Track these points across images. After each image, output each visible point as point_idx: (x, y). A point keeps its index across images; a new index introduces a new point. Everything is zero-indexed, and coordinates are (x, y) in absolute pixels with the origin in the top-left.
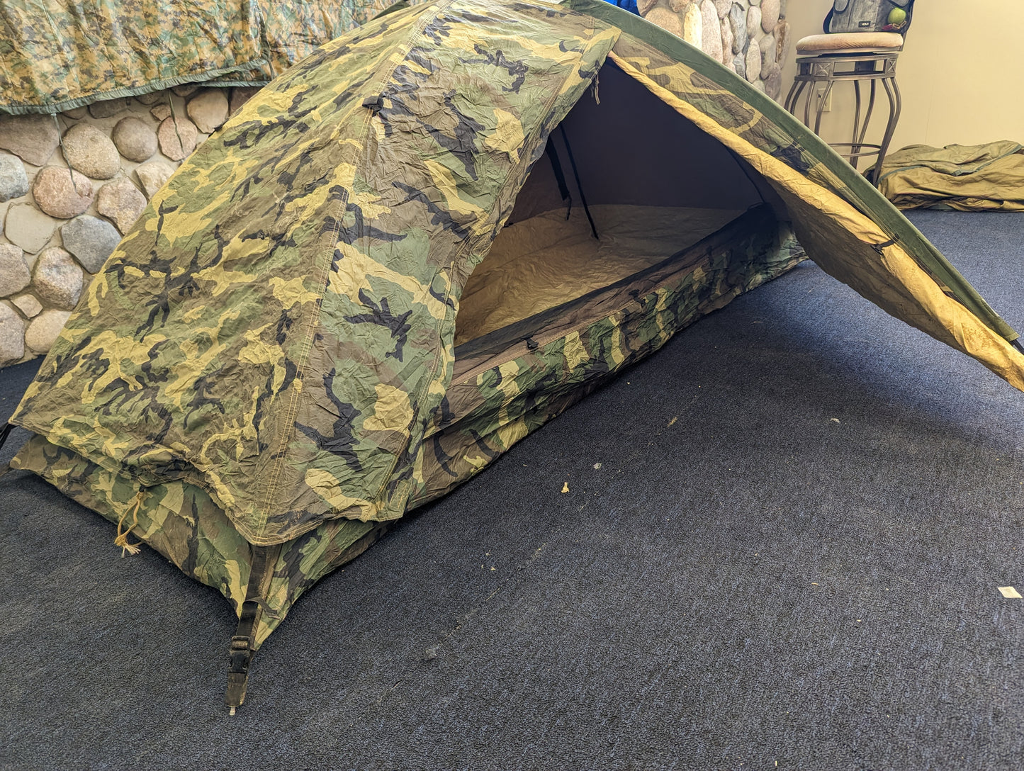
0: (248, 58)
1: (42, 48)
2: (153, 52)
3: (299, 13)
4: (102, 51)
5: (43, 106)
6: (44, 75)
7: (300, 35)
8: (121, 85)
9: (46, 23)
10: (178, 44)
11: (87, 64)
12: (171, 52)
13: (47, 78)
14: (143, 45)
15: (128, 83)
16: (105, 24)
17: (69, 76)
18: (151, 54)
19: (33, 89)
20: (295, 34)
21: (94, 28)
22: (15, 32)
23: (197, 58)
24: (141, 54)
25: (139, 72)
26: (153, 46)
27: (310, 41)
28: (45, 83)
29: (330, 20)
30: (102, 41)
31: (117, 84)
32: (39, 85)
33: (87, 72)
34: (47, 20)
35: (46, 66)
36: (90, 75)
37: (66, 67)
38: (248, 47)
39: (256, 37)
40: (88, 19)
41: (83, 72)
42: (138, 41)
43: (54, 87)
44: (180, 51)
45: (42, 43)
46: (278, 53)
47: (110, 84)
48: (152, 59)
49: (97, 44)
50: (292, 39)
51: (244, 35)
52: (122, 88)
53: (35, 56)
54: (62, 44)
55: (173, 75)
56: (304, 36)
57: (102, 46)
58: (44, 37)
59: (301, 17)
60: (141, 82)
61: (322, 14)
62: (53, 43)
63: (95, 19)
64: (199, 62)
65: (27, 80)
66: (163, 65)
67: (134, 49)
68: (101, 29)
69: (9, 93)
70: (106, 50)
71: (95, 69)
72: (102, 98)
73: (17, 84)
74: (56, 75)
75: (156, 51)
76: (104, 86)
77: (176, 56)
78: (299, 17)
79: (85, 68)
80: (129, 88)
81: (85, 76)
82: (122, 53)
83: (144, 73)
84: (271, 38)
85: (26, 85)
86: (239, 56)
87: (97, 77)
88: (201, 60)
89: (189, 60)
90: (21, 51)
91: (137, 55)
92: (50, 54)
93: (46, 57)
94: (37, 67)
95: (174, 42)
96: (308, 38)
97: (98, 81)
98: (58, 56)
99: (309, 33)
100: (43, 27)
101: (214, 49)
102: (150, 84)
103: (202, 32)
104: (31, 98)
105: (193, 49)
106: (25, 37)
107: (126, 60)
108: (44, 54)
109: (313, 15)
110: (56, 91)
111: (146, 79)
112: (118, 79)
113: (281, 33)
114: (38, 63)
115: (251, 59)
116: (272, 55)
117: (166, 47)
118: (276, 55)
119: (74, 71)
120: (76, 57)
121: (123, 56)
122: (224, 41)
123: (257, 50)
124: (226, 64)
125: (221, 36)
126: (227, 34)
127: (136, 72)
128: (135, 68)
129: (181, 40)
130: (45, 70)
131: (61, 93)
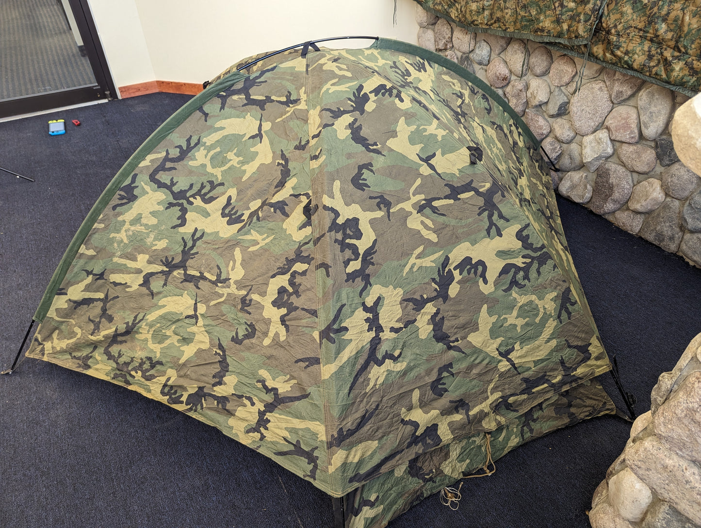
0: (573, 36)
3: (650, 9)
6: (471, 11)
7: (640, 30)
10: (538, 12)
12: (531, 16)
13: (472, 13)
17: (483, 15)
18: (520, 14)
19: (466, 17)
20: (635, 27)
23: (541, 24)
24: (516, 12)
25: (512, 23)
27: (649, 38)
29: (686, 24)
31: (500, 27)
32: (468, 16)
36: (491, 17)
37: (484, 9)
38: (576, 28)
39: (586, 21)
41: (490, 14)
43: (474, 19)
44: (536, 17)
46: (608, 40)
47: (497, 25)
48: (520, 17)
50: (628, 31)
55: (528, 31)
56: (644, 31)
59: (650, 14)
60: (511, 29)
61: (681, 16)
64: (540, 28)
66: (524, 23)
67: (515, 7)
69: (461, 16)
70: (501, 5)
71: (494, 14)
73: (464, 12)
74: (477, 12)
75: (523, 13)
76: (494, 25)
77: (533, 18)
78: (648, 13)
79: (492, 12)
80: (503, 30)
82: (508, 8)
83: (514, 24)
84: (607, 25)
85: (465, 14)
87: (493, 19)
88: (542, 27)
89: (537, 24)
95: (537, 10)
96: (648, 35)
97: (492, 22)
98: (481, 2)
99: (651, 31)
101: (554, 22)
102: (514, 33)
103: (553, 7)
105: (542, 18)
107: (507, 13)
109: (668, 14)
110: (474, 21)
111: (514, 28)
113: (618, 24)
115: (576, 37)
116: (604, 40)
117: (530, 11)
118: (606, 41)
119: (487, 13)
120: (491, 5)
121: (506, 11)
122: (563, 17)
123: (581, 32)
124: (560, 35)
125: (562, 14)
126: (571, 13)
127: (510, 23)
128: (511, 20)
129: (540, 9)
130: (473, 9)
131: (476, 23)
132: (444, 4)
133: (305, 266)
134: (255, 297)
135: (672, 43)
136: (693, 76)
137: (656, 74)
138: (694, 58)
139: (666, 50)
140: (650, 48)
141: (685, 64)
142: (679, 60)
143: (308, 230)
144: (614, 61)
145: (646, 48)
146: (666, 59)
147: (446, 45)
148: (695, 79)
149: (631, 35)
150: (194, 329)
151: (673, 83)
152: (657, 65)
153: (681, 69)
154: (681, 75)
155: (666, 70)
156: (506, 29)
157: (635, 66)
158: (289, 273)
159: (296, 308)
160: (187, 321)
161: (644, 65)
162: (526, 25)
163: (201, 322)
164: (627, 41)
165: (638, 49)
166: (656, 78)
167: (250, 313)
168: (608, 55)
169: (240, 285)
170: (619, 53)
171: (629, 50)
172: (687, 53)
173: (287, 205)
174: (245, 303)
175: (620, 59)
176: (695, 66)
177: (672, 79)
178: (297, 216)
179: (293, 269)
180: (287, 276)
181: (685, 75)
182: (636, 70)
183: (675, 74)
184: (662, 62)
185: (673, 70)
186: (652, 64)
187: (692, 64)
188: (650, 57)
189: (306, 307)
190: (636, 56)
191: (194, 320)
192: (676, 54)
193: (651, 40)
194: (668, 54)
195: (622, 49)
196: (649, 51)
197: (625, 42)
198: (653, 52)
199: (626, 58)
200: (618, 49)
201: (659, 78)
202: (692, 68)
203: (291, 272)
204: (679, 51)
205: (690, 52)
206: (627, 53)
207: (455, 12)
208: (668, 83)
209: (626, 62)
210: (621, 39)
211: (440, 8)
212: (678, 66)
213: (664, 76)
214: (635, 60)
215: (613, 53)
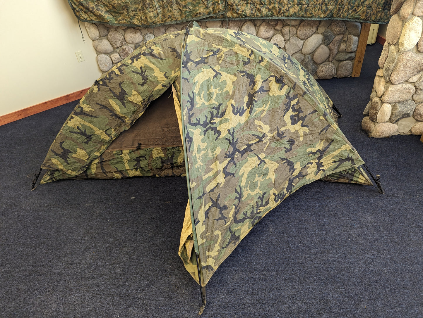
0: (217, 11)
1: (151, 9)
2: (184, 10)
4: (168, 9)
5: (150, 25)
6: (150, 17)
8: (173, 20)
9: (153, 2)
10: (193, 7)
11: (164, 13)
12: (190, 9)
13: (151, 18)
15: (175, 19)
17: (158, 17)
18: (183, 10)
19: (147, 21)
22: (145, 5)
23: (198, 11)
24: (180, 10)
27: (249, 3)
28: (150, 19)
30: (169, 6)
31: (172, 20)
32: (149, 20)
33: (164, 16)
35: (151, 14)
36: (164, 17)
37: (158, 14)
38: (218, 8)
39: (222, 4)
41: (163, 15)
42: (180, 6)
43: (153, 20)
44: (194, 9)
45: (152, 7)
46: (233, 8)
47: (170, 19)
48: (183, 12)
49: (167, 7)
50: (240, 3)
51: (217, 3)
52: (173, 21)
53: (149, 11)
54: (157, 7)
55: (190, 17)
57: (169, 8)
58: (152, 6)
60: (179, 19)
62: (155, 7)
64: (198, 13)
65: (146, 18)
66: (187, 14)
67: (179, 8)
68: (169, 2)
69: (142, 22)
70: (169, 9)
71: (165, 15)
72: (166, 24)
73: (144, 19)
74: (154, 17)
75: (185, 9)
76: (168, 20)
77: (192, 10)
79: (163, 14)
80: (175, 21)
81: (163, 17)
82: (174, 10)
83: (181, 16)
84: (230, 3)
85: (146, 20)
86: (214, 11)
87: (166, 17)
88: (199, 12)
89: (195, 12)
90: (146, 10)
91: (179, 10)
92: (153, 10)
93: (152, 12)
94: (149, 15)
95: (192, 6)
96: (249, 2)
97: (166, 19)
98: (155, 11)
100: (152, 3)
101: (205, 8)
102: (182, 20)
103: (202, 2)
104: (147, 23)
105: (197, 8)
106: (147, 6)
107: (175, 12)
108: (152, 11)
110: (154, 22)
111: (181, 18)
113: (235, 1)
114: (149, 14)
115: (219, 12)
116: (230, 9)
117: (188, 8)
118: (232, 9)
119: (160, 15)
120: (161, 11)
121: (174, 11)
122: (209, 5)
123: (221, 8)
124: (209, 13)
125: (208, 4)
126: (212, 2)
127: (178, 16)
128: (178, 15)
129: (194, 5)
130: (151, 15)
131: (155, 22)
132: (127, 19)
133: (296, 101)
134: (282, 129)
135: (259, 2)
136: (270, 11)
137: (257, 15)
138: (268, 5)
139: (256, 5)
140: (251, 7)
141: (266, 8)
142: (263, 7)
143: (286, 87)
144: (238, 16)
145: (249, 7)
146: (258, 9)
147: (122, 43)
148: (271, 12)
149: (242, 4)
150: (266, 165)
151: (264, 16)
152: (255, 12)
153: (265, 10)
154: (266, 12)
155: (260, 13)
156: (177, 19)
157: (248, 15)
158: (291, 108)
159: (306, 116)
160: (260, 166)
161: (251, 14)
162: (188, 15)
163: (266, 160)
164: (241, 7)
165: (247, 8)
166: (257, 17)
167: (286, 136)
168: (235, 15)
169: (271, 131)
170: (239, 12)
171: (243, 10)
172: (265, 4)
173: (264, 87)
174: (280, 135)
175: (240, 14)
176: (269, 8)
177: (263, 15)
178: (274, 87)
179: (291, 105)
180: (291, 110)
181: (267, 12)
182: (248, 17)
183: (264, 13)
184: (257, 10)
185: (262, 12)
186: (254, 12)
187: (268, 7)
188: (252, 10)
189: (309, 113)
190: (247, 11)
191: (263, 163)
192: (262, 6)
193: (250, 4)
194: (258, 6)
195: (240, 10)
196: (251, 8)
197: (240, 7)
198: (252, 8)
199: (243, 13)
200: (239, 11)
201: (258, 16)
202: (269, 9)
203: (291, 107)
204: (262, 4)
205: (266, 3)
206: (243, 11)
207: (137, 21)
208: (262, 17)
209: (244, 15)
210: (238, 7)
211: (125, 21)
212: (264, 10)
213: (260, 15)
214: (247, 13)
215: (237, 13)
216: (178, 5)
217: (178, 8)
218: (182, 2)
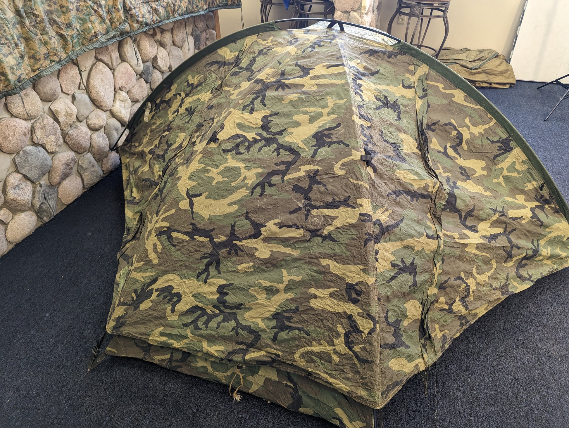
0: (119, 24)
1: (7, 47)
4: (40, 40)
6: (12, 68)
8: (54, 61)
9: (6, 28)
10: (81, 24)
11: (33, 52)
12: (78, 31)
13: (13, 69)
14: (62, 29)
15: (57, 59)
16: (39, 19)
17: (24, 63)
18: (68, 35)
19: (7, 79)
21: (33, 23)
23: (93, 31)
24: (61, 36)
25: (62, 49)
26: (68, 29)
28: (13, 73)
30: (39, 32)
31: (52, 61)
32: (10, 76)
33: (33, 57)
34: (7, 25)
35: (11, 61)
36: (35, 59)
37: (22, 57)
38: (119, 17)
39: (121, 8)
40: (28, 17)
41: (30, 58)
42: (59, 27)
43: (18, 75)
44: (83, 28)
45: (6, 44)
46: (131, 14)
47: (47, 62)
48: (69, 39)
49: (36, 35)
51: (115, 8)
52: (54, 63)
53: (4, 55)
54: (17, 41)
55: (80, 46)
57: (40, 36)
58: (7, 39)
60: (63, 56)
62: (12, 42)
63: (32, 16)
64: (94, 34)
66: (75, 41)
67: (57, 33)
68: (37, 23)
70: (42, 39)
71: (37, 54)
74: (17, 65)
75: (70, 32)
77: (81, 32)
79: (31, 54)
80: (58, 62)
81: (32, 61)
82: (51, 38)
83: (65, 49)
84: (127, 5)
86: (114, 24)
87: (40, 59)
88: (95, 32)
89: (88, 34)
91: (59, 37)
92: (12, 50)
93: (10, 54)
94: (7, 63)
95: (79, 23)
97: (41, 63)
98: (16, 51)
101: (101, 22)
102: (69, 56)
103: (93, 12)
104: (6, 86)
105: (90, 25)
107: (54, 43)
108: (8, 52)
110: (19, 78)
111: (66, 53)
112: (51, 58)
114: (7, 60)
117: (74, 27)
118: (130, 16)
119: (26, 59)
121: (51, 41)
122: (105, 15)
124: (107, 31)
128: (60, 47)
129: (82, 20)
136: (166, 11)
137: (156, 20)
139: (152, 4)
140: (147, 7)
141: (161, 6)
144: (139, 27)
146: (155, 9)
155: (158, 15)
157: (149, 22)
161: (150, 19)
162: (77, 42)
165: (145, 11)
170: (140, 19)
171: (143, 14)
175: (141, 23)
176: (164, 6)
177: (162, 18)
183: (161, 14)
184: (154, 12)
186: (152, 16)
188: (150, 12)
190: (146, 16)
194: (154, 5)
195: (140, 16)
196: (148, 9)
197: (139, 11)
206: (143, 17)
208: (161, 21)
209: (145, 23)
213: (159, 19)
215: (138, 22)
216: (54, 27)
217: (55, 33)
218: (60, 18)
